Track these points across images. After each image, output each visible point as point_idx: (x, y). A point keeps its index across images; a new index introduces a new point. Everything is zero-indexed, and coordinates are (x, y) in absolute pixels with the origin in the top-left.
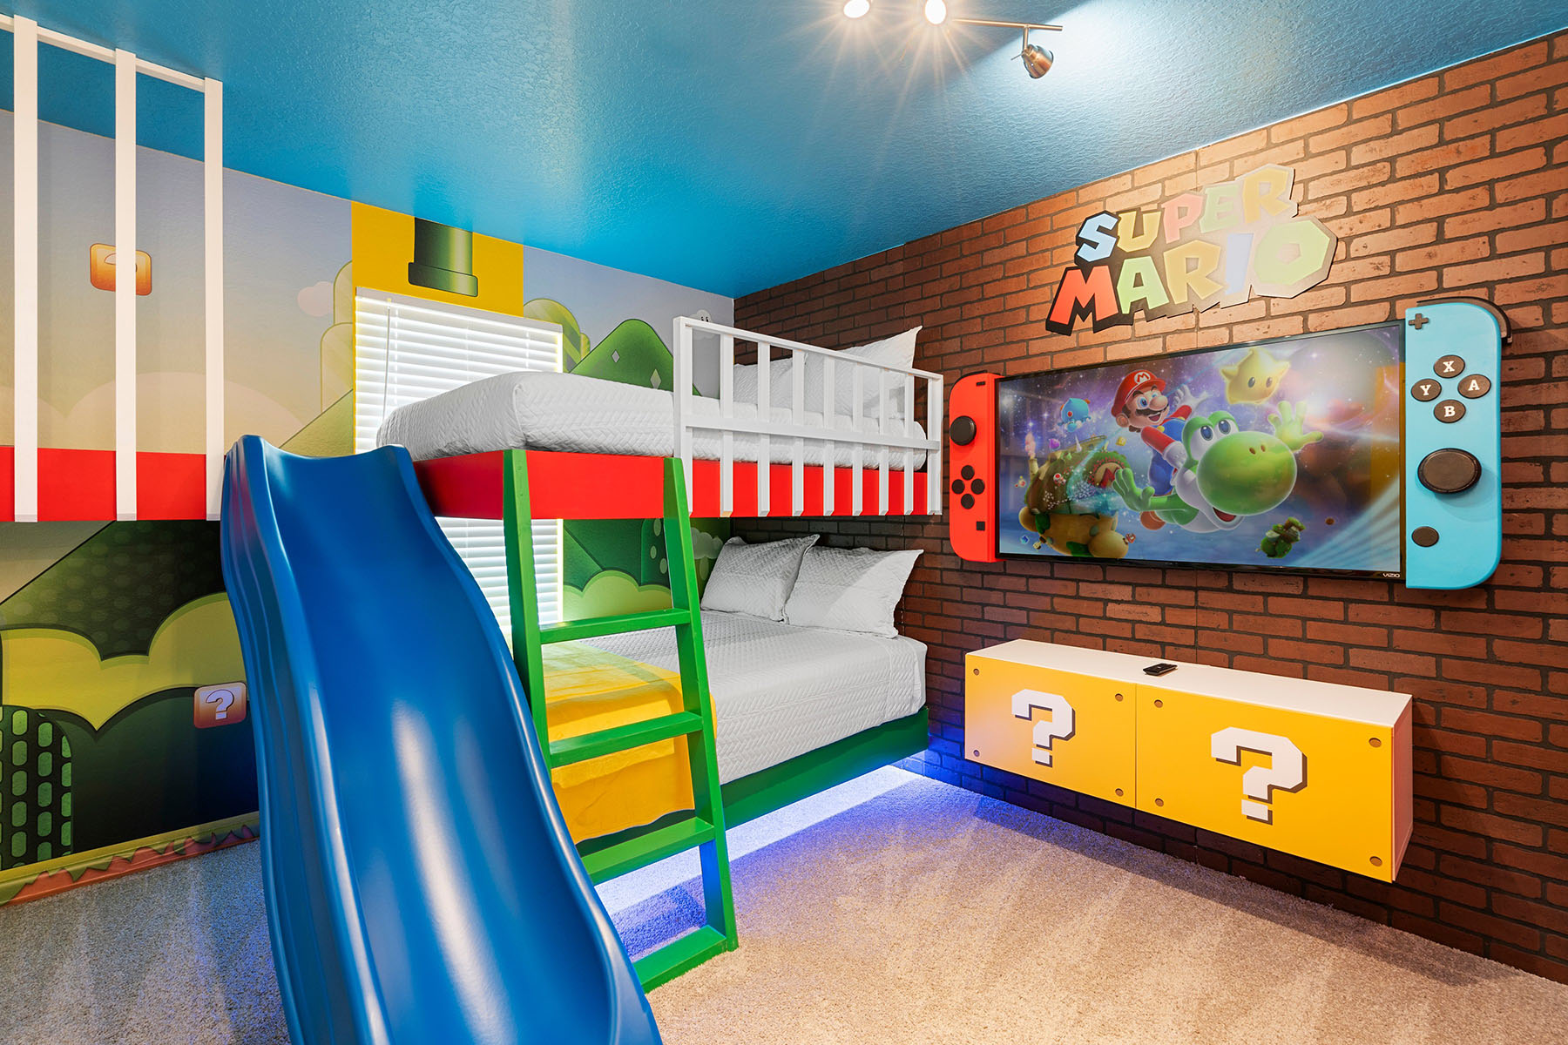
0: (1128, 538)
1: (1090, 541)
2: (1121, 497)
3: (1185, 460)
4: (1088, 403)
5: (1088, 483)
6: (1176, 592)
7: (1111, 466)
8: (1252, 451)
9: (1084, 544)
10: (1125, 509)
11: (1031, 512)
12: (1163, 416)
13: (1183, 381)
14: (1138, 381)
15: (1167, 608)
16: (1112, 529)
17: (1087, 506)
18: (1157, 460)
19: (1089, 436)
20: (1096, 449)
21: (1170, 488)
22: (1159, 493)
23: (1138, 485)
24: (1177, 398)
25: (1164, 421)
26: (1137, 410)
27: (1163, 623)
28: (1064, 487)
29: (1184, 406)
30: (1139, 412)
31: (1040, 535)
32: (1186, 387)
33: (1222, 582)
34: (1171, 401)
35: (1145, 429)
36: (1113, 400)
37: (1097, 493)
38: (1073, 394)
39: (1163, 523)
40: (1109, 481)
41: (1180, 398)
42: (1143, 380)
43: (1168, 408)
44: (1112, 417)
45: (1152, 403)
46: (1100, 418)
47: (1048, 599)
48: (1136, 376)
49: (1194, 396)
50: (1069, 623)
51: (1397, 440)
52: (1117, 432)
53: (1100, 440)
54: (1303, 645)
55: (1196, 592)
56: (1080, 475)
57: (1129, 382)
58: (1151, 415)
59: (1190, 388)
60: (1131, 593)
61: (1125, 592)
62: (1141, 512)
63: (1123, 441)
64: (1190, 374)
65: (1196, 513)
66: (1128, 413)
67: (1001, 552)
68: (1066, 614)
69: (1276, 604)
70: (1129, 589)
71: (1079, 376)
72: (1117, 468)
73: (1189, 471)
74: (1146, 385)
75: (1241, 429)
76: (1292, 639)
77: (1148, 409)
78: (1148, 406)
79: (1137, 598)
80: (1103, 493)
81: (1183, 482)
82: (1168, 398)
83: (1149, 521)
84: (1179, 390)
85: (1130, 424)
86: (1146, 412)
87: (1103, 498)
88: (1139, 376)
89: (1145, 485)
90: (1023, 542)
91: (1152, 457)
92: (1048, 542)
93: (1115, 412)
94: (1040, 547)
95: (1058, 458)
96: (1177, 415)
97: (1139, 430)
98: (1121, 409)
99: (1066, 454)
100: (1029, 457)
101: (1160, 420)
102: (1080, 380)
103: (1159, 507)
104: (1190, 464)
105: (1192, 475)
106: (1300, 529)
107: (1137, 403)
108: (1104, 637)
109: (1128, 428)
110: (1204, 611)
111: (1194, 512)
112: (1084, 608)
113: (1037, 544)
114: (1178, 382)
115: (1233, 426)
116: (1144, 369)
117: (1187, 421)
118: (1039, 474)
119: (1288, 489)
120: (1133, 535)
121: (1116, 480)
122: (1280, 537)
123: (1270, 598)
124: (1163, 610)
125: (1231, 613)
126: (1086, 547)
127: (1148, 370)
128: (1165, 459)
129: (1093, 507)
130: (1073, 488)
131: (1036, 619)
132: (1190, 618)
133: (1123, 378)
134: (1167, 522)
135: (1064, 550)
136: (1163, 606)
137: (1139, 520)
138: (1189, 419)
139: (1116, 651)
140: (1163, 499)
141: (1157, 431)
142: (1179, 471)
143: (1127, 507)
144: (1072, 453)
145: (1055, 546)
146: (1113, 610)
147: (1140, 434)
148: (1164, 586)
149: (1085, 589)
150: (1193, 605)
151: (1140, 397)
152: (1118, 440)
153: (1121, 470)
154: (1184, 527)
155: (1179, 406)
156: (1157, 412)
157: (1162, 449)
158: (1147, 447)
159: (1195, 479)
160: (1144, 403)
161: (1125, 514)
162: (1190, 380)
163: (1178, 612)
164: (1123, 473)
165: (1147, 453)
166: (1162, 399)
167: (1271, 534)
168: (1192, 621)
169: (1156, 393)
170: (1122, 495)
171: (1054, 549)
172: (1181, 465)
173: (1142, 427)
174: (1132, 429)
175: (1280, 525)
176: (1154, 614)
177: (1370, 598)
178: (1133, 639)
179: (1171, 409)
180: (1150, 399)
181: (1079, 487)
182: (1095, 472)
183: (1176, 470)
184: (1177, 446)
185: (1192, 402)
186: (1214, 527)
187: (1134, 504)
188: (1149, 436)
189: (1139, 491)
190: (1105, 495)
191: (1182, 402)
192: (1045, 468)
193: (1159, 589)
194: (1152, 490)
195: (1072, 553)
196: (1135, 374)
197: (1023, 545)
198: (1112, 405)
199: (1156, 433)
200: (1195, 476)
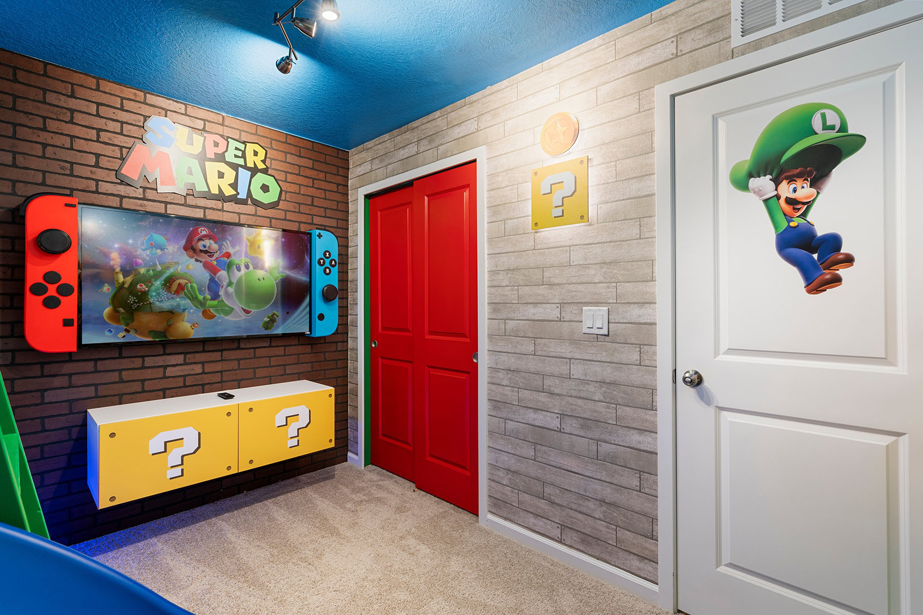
0: (193, 326)
1: (167, 329)
2: (189, 301)
3: (227, 281)
4: (166, 239)
5: (166, 291)
6: (211, 354)
7: (183, 282)
8: (259, 280)
9: (162, 331)
10: (192, 308)
11: (115, 310)
12: (216, 256)
13: (227, 239)
14: (201, 232)
15: (205, 364)
16: (183, 321)
17: (165, 306)
18: (212, 280)
19: (167, 261)
20: (172, 270)
21: (219, 296)
22: (212, 299)
23: (201, 294)
24: (223, 247)
25: (216, 258)
26: (200, 250)
27: (204, 373)
28: (145, 294)
29: (227, 252)
30: (201, 251)
31: (125, 328)
32: (228, 242)
33: (235, 345)
34: (220, 248)
35: (205, 262)
36: (184, 241)
37: (173, 298)
38: (154, 230)
39: (215, 316)
40: (181, 291)
41: (225, 247)
42: (204, 233)
43: (219, 251)
44: (184, 251)
45: (209, 247)
46: (175, 250)
47: (117, 374)
48: (200, 229)
49: (233, 247)
50: (137, 387)
51: (308, 280)
52: (187, 261)
53: (175, 264)
54: (269, 369)
55: (222, 352)
56: (160, 286)
57: (195, 232)
58: (208, 254)
59: (230, 243)
60: (183, 359)
61: (179, 359)
62: (202, 310)
63: (191, 267)
64: (230, 235)
65: (232, 311)
66: (194, 250)
67: (83, 343)
68: (134, 381)
69: (259, 352)
70: (182, 357)
71: (159, 220)
72: (187, 283)
73: (229, 287)
74: (205, 236)
75: (254, 269)
76: (265, 367)
77: (207, 250)
78: (207, 249)
79: (187, 361)
80: (177, 298)
81: (226, 293)
82: (219, 246)
83: (207, 314)
84: (225, 243)
85: (195, 257)
86: (206, 252)
87: (177, 301)
88: (201, 230)
89: (204, 294)
90: (107, 333)
91: (209, 278)
92: (132, 332)
93: (186, 248)
94: (124, 336)
95: (142, 272)
96: (223, 256)
97: (201, 262)
98: (190, 248)
99: (148, 271)
100: (115, 270)
101: (214, 258)
102: (159, 222)
103: (213, 307)
104: (230, 284)
105: (231, 290)
106: (277, 316)
107: (200, 245)
108: (164, 390)
109: (194, 260)
110: (226, 362)
111: (232, 309)
112: (148, 374)
113: (122, 334)
114: (224, 239)
115: (251, 267)
116: (204, 226)
117: (228, 261)
118: (123, 283)
119: (272, 299)
120: (197, 324)
121: (186, 290)
122: (270, 321)
123: (257, 350)
124: (203, 365)
125: (239, 360)
126: (164, 333)
127: (207, 227)
128: (216, 280)
129: (169, 307)
130: (154, 294)
131: (102, 390)
132: (218, 367)
133: (191, 229)
134: (217, 315)
135: (147, 336)
136: (203, 363)
137: (201, 314)
138: (230, 259)
139: (172, 397)
140: (215, 302)
141: (212, 264)
142: (224, 287)
143: (193, 307)
144: (153, 270)
145: (138, 334)
146: (170, 372)
147: (201, 264)
148: (204, 351)
149: (149, 362)
150: (220, 359)
151: (202, 243)
152: (188, 266)
153: (189, 285)
154: (226, 318)
155: (224, 251)
156: (212, 253)
157: (215, 275)
158: (206, 272)
159: (232, 293)
160: (205, 246)
161: (192, 311)
162: (230, 238)
163: (212, 365)
164: (191, 286)
165: (205, 276)
166: (215, 246)
167: (266, 319)
168: (219, 369)
169: (212, 242)
170: (190, 299)
171: (137, 336)
172: (225, 284)
173: (203, 260)
174: (197, 260)
175: (270, 315)
176: (198, 369)
177: (293, 344)
178: (185, 386)
179: (220, 253)
180: (208, 245)
181: (158, 294)
182: (171, 285)
183: (222, 286)
184: (223, 273)
185: (231, 251)
186: (241, 317)
187: (198, 306)
188: (207, 266)
189: (201, 297)
190: (178, 299)
191: (226, 249)
192: (129, 279)
193: (201, 354)
194: (209, 297)
195: (153, 338)
196: (200, 228)
197: (108, 336)
198: (184, 244)
199: (213, 266)
200: (233, 290)
